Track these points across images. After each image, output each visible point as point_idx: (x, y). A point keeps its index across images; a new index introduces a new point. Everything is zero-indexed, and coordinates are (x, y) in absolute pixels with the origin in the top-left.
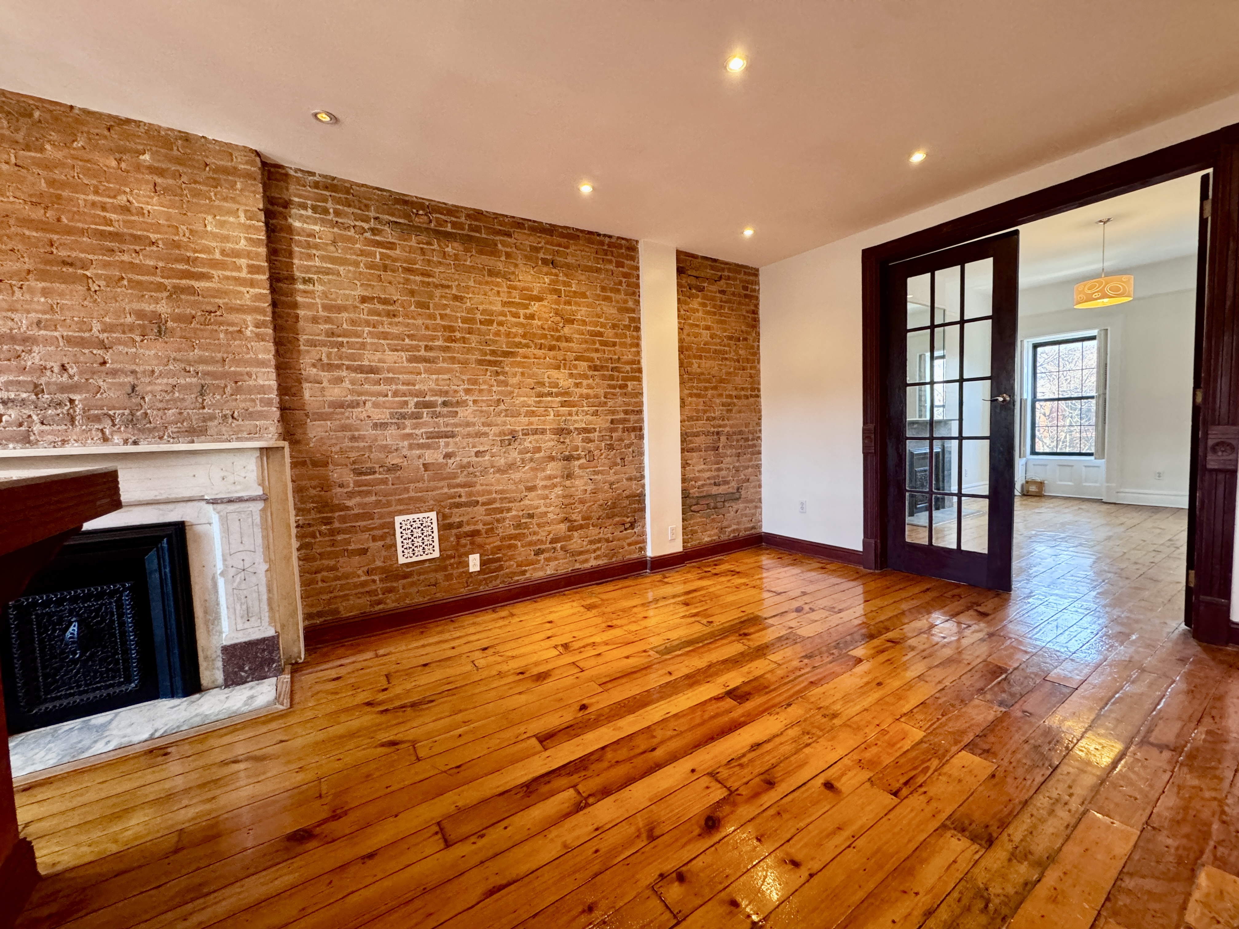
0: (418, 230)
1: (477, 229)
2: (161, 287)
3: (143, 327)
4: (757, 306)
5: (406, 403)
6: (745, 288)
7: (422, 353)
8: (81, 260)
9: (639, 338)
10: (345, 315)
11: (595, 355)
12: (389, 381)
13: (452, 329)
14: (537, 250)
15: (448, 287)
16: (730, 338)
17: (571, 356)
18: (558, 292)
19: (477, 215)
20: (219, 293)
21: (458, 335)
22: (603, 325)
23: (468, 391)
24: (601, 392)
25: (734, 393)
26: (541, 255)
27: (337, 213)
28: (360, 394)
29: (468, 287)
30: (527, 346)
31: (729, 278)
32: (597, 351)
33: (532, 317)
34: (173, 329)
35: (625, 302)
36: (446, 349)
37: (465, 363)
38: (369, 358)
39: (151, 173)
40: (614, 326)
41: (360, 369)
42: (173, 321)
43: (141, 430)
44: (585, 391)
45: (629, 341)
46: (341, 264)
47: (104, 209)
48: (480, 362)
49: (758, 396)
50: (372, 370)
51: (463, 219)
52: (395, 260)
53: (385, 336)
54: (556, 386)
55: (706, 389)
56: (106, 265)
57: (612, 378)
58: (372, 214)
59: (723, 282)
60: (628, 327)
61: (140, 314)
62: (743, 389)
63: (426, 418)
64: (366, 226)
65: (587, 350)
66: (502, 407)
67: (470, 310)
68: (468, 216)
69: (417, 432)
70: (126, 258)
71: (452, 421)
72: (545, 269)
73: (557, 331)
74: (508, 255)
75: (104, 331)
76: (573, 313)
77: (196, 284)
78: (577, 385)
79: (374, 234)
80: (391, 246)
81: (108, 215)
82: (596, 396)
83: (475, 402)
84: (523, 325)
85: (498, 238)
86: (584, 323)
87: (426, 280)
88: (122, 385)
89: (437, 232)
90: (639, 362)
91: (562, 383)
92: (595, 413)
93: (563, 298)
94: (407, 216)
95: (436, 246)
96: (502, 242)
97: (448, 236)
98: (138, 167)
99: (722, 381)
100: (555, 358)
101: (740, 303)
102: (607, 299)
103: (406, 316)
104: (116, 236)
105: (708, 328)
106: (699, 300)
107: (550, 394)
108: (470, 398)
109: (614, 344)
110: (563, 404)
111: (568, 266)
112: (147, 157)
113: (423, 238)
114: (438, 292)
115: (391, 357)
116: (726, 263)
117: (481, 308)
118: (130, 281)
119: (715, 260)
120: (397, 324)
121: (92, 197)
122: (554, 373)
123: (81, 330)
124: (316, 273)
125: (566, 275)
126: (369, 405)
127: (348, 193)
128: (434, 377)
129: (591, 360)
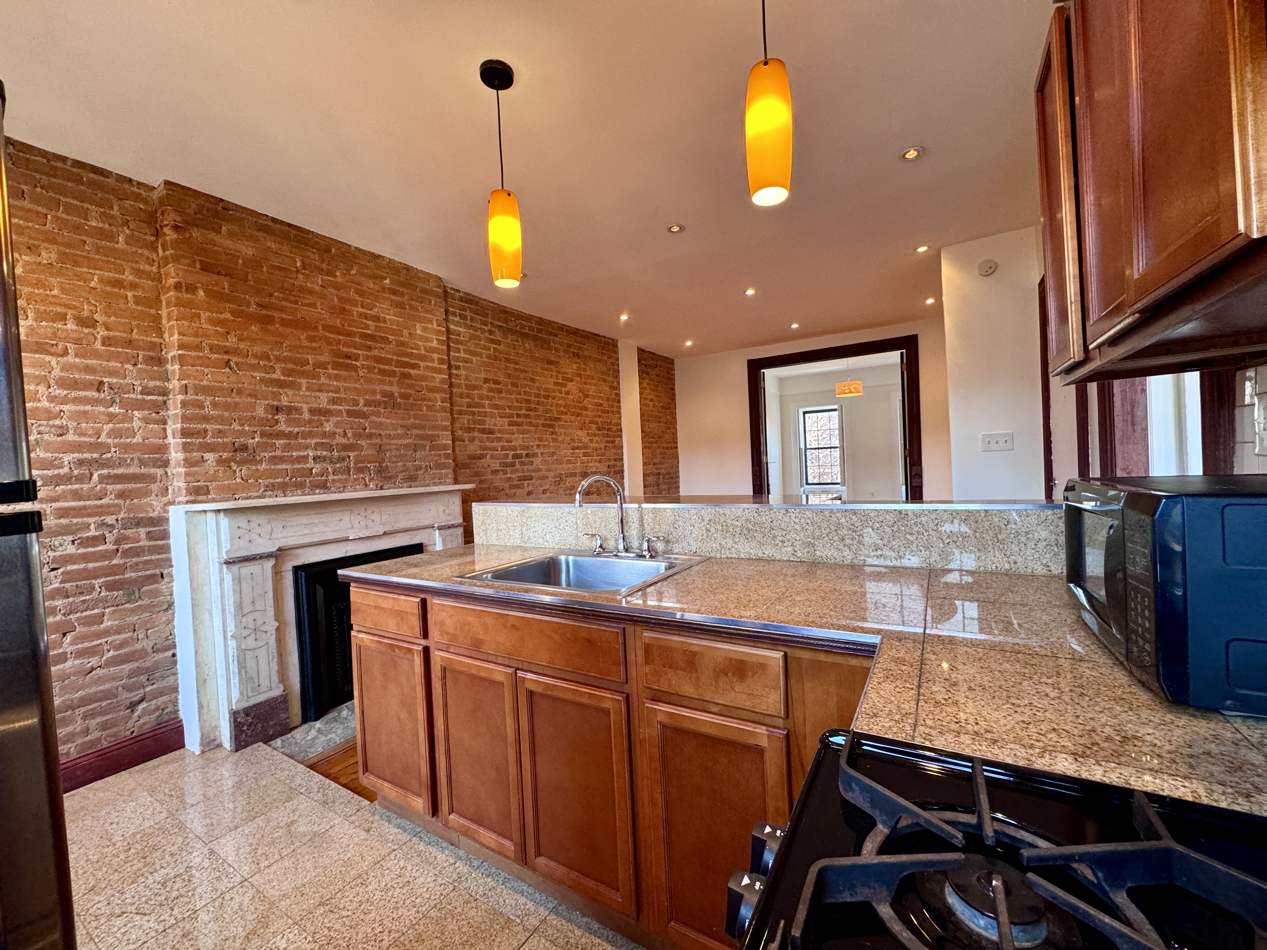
0: (512, 331)
1: (539, 331)
2: (393, 374)
3: (385, 402)
4: (674, 385)
5: (507, 455)
6: (668, 373)
7: (515, 419)
8: (354, 354)
9: (620, 407)
10: (476, 392)
11: (600, 420)
12: (499, 439)
13: (529, 401)
14: (569, 346)
15: (526, 372)
16: (663, 407)
17: (588, 420)
18: (580, 375)
19: (541, 321)
20: (424, 378)
21: (533, 406)
22: (602, 398)
23: (538, 446)
24: (602, 445)
25: (665, 445)
26: (572, 350)
27: (472, 319)
28: (484, 449)
29: (537, 372)
30: (566, 414)
31: (661, 366)
32: (600, 416)
33: (568, 393)
34: (400, 403)
35: (613, 382)
36: (527, 416)
37: (536, 426)
38: (489, 423)
39: (390, 293)
40: (608, 400)
41: (483, 431)
42: (401, 398)
43: (385, 478)
44: (595, 445)
45: (615, 409)
46: (474, 356)
47: (366, 318)
48: (544, 425)
49: (677, 447)
50: (491, 432)
51: (534, 325)
52: (501, 353)
53: (496, 407)
54: (581, 442)
55: (652, 443)
56: (367, 357)
57: (608, 436)
58: (490, 320)
59: (657, 369)
60: (614, 400)
61: (384, 394)
62: (670, 443)
63: (518, 466)
64: (486, 328)
65: (596, 416)
66: (555, 457)
67: (538, 388)
68: (537, 323)
69: (514, 476)
70: (376, 353)
71: (530, 467)
72: (574, 360)
73: (580, 402)
74: (556, 349)
75: (365, 405)
76: (588, 390)
77: (412, 372)
78: (591, 441)
79: (490, 334)
80: (498, 343)
81: (368, 322)
82: (601, 449)
83: (542, 453)
84: (564, 399)
85: (551, 337)
86: (594, 397)
87: (517, 367)
88: (375, 444)
89: (521, 333)
90: (620, 425)
91: (584, 440)
92: (600, 462)
93: (583, 380)
94: (506, 322)
95: (520, 343)
96: (553, 340)
97: (525, 336)
98: (383, 288)
99: (659, 437)
100: (580, 422)
101: (666, 384)
102: (604, 380)
103: (507, 392)
104: (371, 337)
105: (652, 400)
106: (647, 381)
107: (578, 448)
108: (539, 451)
109: (608, 412)
110: (585, 455)
111: (585, 358)
112: (387, 281)
113: (515, 338)
114: (522, 376)
115: (499, 421)
116: (659, 356)
117: (543, 386)
118: (379, 369)
119: (654, 354)
120: (502, 398)
121: (360, 310)
122: (579, 432)
123: (354, 405)
124: (462, 362)
125: (584, 364)
126: (489, 456)
127: (477, 305)
128: (521, 436)
129: (597, 423)
